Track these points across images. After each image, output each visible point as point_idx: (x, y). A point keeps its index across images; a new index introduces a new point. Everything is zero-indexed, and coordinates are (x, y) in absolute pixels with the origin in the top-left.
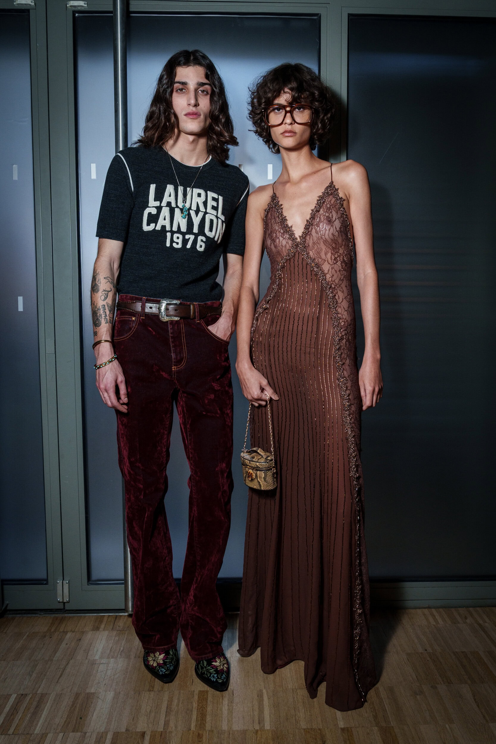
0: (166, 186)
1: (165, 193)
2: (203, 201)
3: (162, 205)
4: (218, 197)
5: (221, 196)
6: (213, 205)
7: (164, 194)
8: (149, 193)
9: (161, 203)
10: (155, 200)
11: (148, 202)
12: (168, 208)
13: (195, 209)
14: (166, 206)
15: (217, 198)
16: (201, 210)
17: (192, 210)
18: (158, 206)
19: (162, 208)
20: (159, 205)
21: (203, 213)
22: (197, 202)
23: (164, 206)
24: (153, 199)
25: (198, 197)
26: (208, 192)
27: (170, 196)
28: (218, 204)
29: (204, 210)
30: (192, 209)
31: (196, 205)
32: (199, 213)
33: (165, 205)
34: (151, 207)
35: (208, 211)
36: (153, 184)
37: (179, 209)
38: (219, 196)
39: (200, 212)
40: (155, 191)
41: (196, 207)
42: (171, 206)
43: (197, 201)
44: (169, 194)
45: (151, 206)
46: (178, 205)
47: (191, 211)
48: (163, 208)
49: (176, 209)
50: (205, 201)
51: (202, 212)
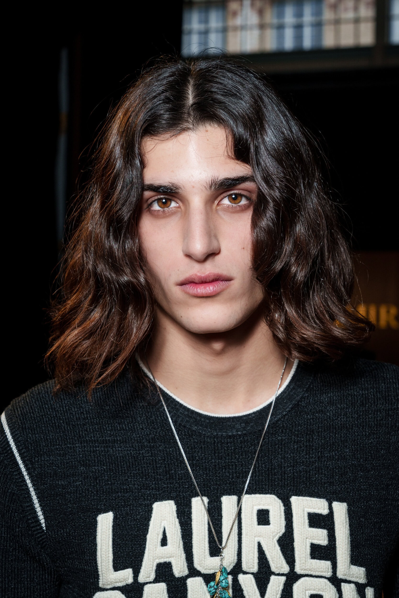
0: (150, 511)
1: (149, 537)
2: (277, 538)
3: (141, 579)
4: (331, 508)
5: (341, 500)
6: (316, 542)
7: (145, 540)
8: (95, 545)
9: (136, 573)
10: (117, 567)
11: (95, 575)
12: (163, 586)
13: (255, 569)
14: (156, 581)
15: (325, 511)
16: (273, 568)
17: (245, 573)
18: (127, 585)
19: (142, 590)
20: (130, 580)
21: (284, 579)
22: (260, 546)
23: (148, 580)
24: (111, 564)
25: (259, 524)
26: (294, 500)
27: (164, 542)
28: (332, 537)
29: (286, 569)
30: (245, 567)
31: (256, 555)
32: (268, 581)
33: (152, 576)
34: (107, 590)
35: (298, 570)
36: (106, 511)
37: (199, 580)
38: (335, 505)
39: (273, 578)
40: (114, 535)
41: (256, 561)
42: (172, 575)
43: (257, 540)
44: (161, 536)
45: (109, 587)
46: (197, 565)
47: (241, 577)
48: (147, 588)
49: (190, 582)
50: (284, 535)
51: (279, 575)
